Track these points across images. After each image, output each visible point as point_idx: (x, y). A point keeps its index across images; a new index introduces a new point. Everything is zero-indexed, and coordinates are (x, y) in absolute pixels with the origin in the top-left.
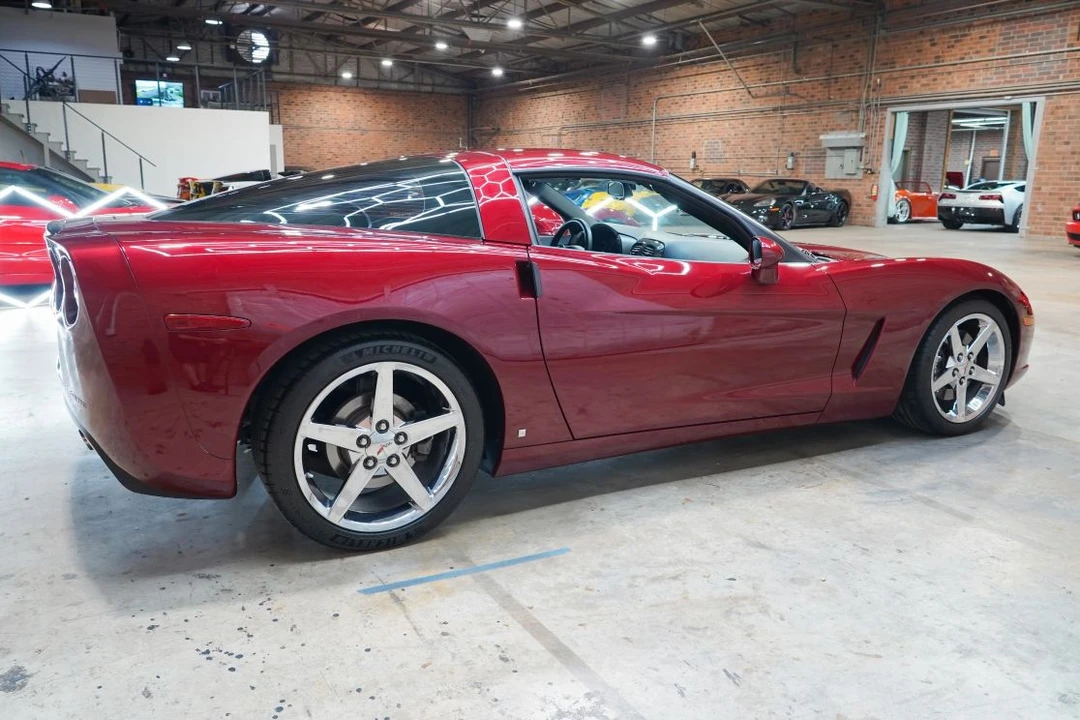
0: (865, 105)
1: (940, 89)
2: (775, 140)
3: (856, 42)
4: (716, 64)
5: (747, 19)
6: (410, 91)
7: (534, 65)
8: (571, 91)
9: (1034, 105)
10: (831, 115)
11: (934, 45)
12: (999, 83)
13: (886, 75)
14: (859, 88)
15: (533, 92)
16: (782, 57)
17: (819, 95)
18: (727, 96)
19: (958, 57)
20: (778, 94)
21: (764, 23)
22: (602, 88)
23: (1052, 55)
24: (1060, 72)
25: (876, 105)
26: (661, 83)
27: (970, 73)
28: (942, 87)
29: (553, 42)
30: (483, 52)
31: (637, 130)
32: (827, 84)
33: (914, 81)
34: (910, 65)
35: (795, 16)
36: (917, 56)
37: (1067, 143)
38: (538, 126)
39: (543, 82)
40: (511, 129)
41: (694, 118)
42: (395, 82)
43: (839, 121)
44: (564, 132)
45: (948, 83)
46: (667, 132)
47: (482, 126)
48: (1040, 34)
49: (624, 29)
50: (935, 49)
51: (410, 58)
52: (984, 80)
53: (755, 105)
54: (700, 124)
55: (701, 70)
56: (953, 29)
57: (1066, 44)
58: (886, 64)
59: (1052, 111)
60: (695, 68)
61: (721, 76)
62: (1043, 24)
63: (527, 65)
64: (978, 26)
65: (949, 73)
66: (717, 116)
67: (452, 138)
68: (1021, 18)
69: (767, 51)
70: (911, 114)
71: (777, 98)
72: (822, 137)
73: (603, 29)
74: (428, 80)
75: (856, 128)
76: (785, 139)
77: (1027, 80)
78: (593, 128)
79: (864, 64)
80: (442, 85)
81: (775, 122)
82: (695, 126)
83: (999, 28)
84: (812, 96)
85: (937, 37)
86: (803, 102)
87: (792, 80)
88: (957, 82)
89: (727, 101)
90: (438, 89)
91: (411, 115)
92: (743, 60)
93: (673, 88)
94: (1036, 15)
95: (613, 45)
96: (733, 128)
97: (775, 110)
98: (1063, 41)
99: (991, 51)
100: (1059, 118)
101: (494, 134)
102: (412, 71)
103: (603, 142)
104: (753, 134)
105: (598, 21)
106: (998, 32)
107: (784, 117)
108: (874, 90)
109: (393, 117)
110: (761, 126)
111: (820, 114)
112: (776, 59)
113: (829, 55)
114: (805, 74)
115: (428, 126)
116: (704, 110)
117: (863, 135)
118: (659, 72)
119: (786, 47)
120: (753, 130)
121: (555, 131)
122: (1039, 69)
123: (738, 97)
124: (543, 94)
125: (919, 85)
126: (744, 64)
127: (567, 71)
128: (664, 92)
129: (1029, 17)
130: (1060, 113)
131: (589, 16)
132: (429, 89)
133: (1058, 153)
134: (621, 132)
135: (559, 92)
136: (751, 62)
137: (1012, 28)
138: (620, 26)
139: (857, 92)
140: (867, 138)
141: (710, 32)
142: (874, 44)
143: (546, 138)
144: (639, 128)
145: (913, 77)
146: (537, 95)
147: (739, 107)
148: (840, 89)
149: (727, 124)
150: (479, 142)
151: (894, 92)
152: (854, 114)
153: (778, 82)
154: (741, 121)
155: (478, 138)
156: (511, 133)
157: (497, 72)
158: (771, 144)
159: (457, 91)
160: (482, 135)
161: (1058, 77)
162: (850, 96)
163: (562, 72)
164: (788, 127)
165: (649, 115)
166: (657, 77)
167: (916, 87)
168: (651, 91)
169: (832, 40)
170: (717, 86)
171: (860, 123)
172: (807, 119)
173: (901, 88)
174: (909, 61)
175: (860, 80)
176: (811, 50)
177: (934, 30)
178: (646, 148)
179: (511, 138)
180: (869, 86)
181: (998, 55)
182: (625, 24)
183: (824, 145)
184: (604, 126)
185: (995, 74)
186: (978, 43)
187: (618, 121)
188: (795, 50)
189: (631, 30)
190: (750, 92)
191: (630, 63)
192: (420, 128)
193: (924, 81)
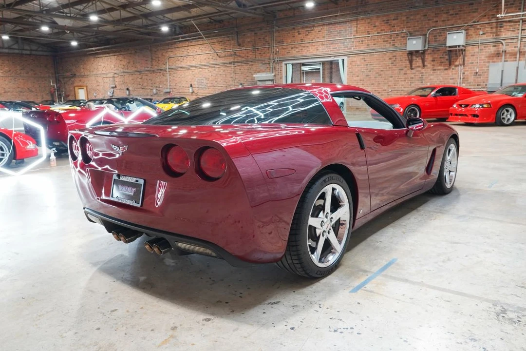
0: (273, 61)
1: (304, 54)
2: (232, 77)
3: (265, 32)
4: (197, 41)
5: (213, 20)
6: (17, 54)
7: (96, 40)
8: (118, 54)
9: (343, 60)
10: (257, 65)
11: (299, 34)
12: (328, 51)
13: (280, 47)
14: (269, 53)
15: (95, 55)
16: (231, 38)
17: (251, 56)
18: (205, 56)
19: (310, 40)
20: (231, 55)
21: (220, 21)
22: (136, 52)
23: (348, 40)
24: (352, 47)
25: (278, 61)
26: (169, 50)
27: (316, 47)
28: (305, 53)
29: (109, 28)
30: (68, 32)
31: (158, 74)
32: (254, 51)
33: (293, 50)
34: (291, 43)
35: (236, 19)
36: (293, 39)
37: (358, 76)
38: (99, 72)
39: (102, 49)
40: (83, 74)
41: (189, 67)
42: (6, 48)
43: (262, 68)
44: (116, 75)
45: (308, 51)
46: (175, 75)
47: (63, 73)
48: (342, 30)
49: (150, 23)
50: (300, 36)
51: (15, 34)
52: (322, 50)
53: (220, 61)
54: (193, 70)
55: (190, 44)
56: (307, 27)
57: (353, 35)
58: (279, 42)
59: (350, 63)
60: (187, 43)
61: (201, 47)
62: (342, 26)
63: (92, 40)
64: (317, 26)
65: (308, 47)
66: (201, 66)
67: (46, 80)
68: (334, 23)
69: (224, 35)
70: (292, 64)
71: (231, 57)
72: (254, 76)
73: (138, 22)
74: (26, 47)
75: (270, 72)
76: (237, 77)
77: (339, 50)
78: (133, 73)
79: (270, 42)
80: (36, 50)
81: (231, 69)
82: (190, 71)
83: (326, 27)
84: (248, 57)
85: (300, 31)
86: (243, 59)
87: (237, 49)
88: (311, 51)
89: (205, 59)
90: (34, 53)
91: (18, 67)
92: (212, 39)
93: (176, 53)
94: (339, 23)
95: (142, 30)
96: (210, 72)
97: (230, 63)
98: (351, 34)
99: (324, 37)
100: (353, 66)
101: (72, 77)
102: (17, 42)
103: (140, 80)
104: (221, 75)
105: (135, 18)
106: (325, 29)
107: (235, 66)
108: (276, 54)
109: (6, 69)
110: (224, 71)
111: (252, 65)
112: (228, 39)
113: (253, 38)
114: (243, 46)
115: (30, 74)
116: (194, 63)
117: (274, 74)
118: (168, 44)
119: (232, 34)
120: (220, 73)
121: (111, 75)
122: (343, 45)
123: (211, 57)
124: (101, 56)
125: (295, 52)
126: (212, 41)
127: (115, 43)
128: (172, 54)
129: (337, 23)
130: (354, 64)
131: (130, 15)
132: (28, 52)
133: (355, 80)
134: (150, 75)
135: (111, 55)
136: (215, 40)
137: (331, 28)
138: (148, 21)
139: (268, 55)
140: (275, 76)
141: (197, 25)
142: (273, 33)
143: (106, 79)
144: (160, 72)
145: (292, 48)
146: (97, 56)
147: (212, 62)
148: (260, 54)
149: (207, 70)
150: (63, 82)
151: (285, 55)
152: (268, 65)
153: (230, 50)
154: (214, 69)
155: (61, 80)
156: (83, 76)
157: (74, 43)
158: (230, 79)
159: (45, 53)
160: (64, 78)
161: (351, 49)
162: (265, 57)
163: (112, 44)
164: (237, 71)
165: (164, 66)
166: (167, 47)
167: (294, 52)
168: (164, 54)
169: (254, 31)
170: (199, 52)
171: (271, 69)
172: (246, 67)
173: (287, 53)
174: (290, 41)
175: (269, 49)
176: (244, 35)
177: (299, 27)
178: (165, 83)
179: (83, 79)
180: (273, 52)
181: (327, 39)
182: (150, 20)
183: (256, 79)
184: (140, 72)
185: (327, 47)
186: (318, 34)
187: (148, 69)
188: (237, 36)
189: (154, 23)
190: (217, 55)
191: (153, 40)
192: (25, 75)
193: (297, 50)
